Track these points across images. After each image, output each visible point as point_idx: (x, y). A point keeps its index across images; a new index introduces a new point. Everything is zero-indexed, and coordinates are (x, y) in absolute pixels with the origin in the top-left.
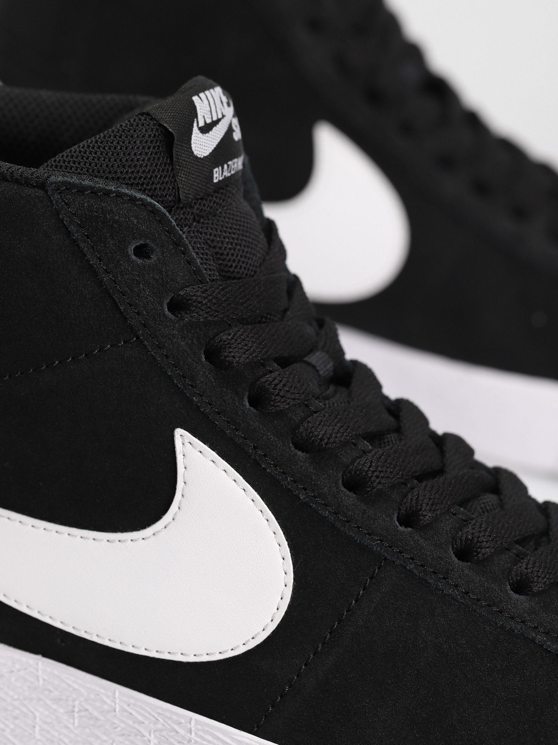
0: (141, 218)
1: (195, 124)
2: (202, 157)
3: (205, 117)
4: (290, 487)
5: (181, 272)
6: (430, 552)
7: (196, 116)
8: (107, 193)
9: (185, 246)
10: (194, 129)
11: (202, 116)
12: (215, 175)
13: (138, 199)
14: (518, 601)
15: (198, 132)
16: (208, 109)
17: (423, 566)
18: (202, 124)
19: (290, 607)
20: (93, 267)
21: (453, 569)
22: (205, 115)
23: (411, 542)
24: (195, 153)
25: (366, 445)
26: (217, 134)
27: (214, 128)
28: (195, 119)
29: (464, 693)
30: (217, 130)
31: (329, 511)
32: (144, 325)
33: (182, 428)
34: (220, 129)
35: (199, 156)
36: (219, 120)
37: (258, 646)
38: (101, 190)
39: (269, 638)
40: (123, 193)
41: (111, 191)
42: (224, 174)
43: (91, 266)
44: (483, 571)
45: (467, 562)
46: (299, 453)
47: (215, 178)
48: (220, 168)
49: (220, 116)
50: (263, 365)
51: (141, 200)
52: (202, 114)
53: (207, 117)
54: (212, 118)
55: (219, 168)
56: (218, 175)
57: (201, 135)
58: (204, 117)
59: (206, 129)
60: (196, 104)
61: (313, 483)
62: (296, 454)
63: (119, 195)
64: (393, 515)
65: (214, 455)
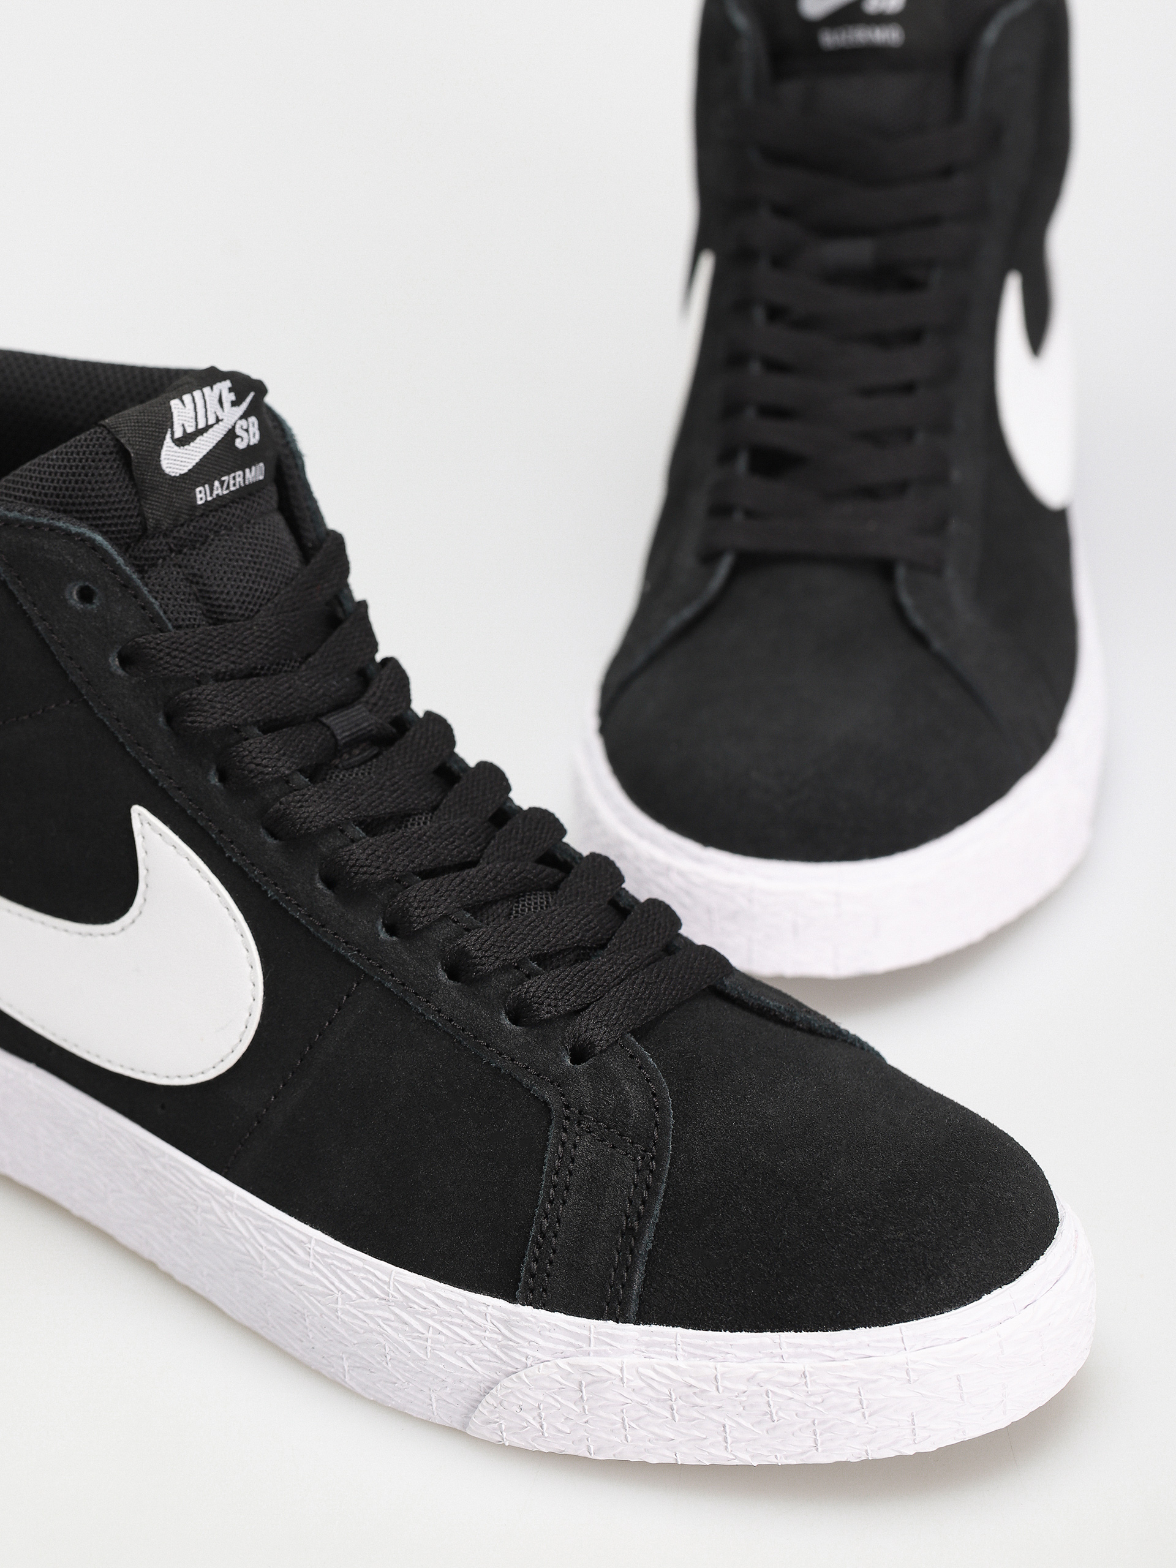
0: (79, 557)
1: (168, 436)
2: (178, 475)
3: (186, 426)
4: (257, 881)
5: (131, 620)
6: (414, 968)
7: (172, 427)
8: (38, 526)
9: (136, 588)
10: (165, 442)
11: (181, 424)
12: (199, 496)
13: (74, 534)
14: (510, 1033)
15: (172, 445)
16: (192, 414)
17: (403, 984)
18: (178, 434)
19: (260, 1025)
20: (26, 614)
21: (437, 991)
22: (184, 423)
23: (393, 954)
24: (167, 471)
25: (359, 832)
26: (203, 445)
27: (199, 438)
28: (169, 430)
29: (434, 1143)
30: (203, 440)
31: (300, 913)
32: (89, 682)
33: (140, 805)
34: (210, 438)
35: (173, 475)
36: (208, 427)
37: (230, 1071)
38: (29, 523)
39: (239, 1061)
40: (57, 527)
41: (42, 524)
42: (215, 493)
43: (25, 612)
44: (474, 994)
45: (458, 982)
46: (270, 840)
47: (198, 499)
48: (207, 486)
49: (211, 421)
50: (238, 731)
51: (78, 534)
52: (181, 422)
53: (189, 426)
54: (197, 425)
55: (204, 487)
56: (202, 495)
57: (176, 448)
58: (183, 425)
59: (184, 441)
60: (173, 410)
61: (284, 877)
62: (265, 842)
63: (52, 529)
64: (377, 921)
65: (176, 839)
